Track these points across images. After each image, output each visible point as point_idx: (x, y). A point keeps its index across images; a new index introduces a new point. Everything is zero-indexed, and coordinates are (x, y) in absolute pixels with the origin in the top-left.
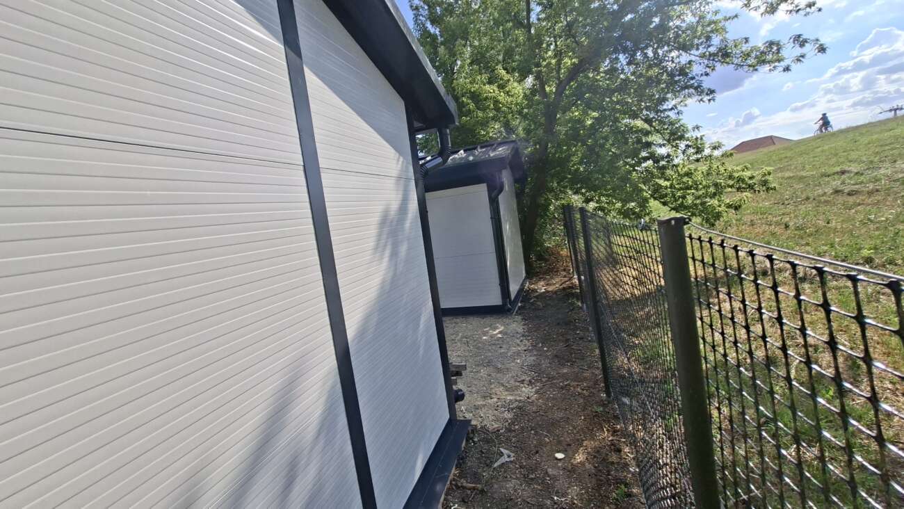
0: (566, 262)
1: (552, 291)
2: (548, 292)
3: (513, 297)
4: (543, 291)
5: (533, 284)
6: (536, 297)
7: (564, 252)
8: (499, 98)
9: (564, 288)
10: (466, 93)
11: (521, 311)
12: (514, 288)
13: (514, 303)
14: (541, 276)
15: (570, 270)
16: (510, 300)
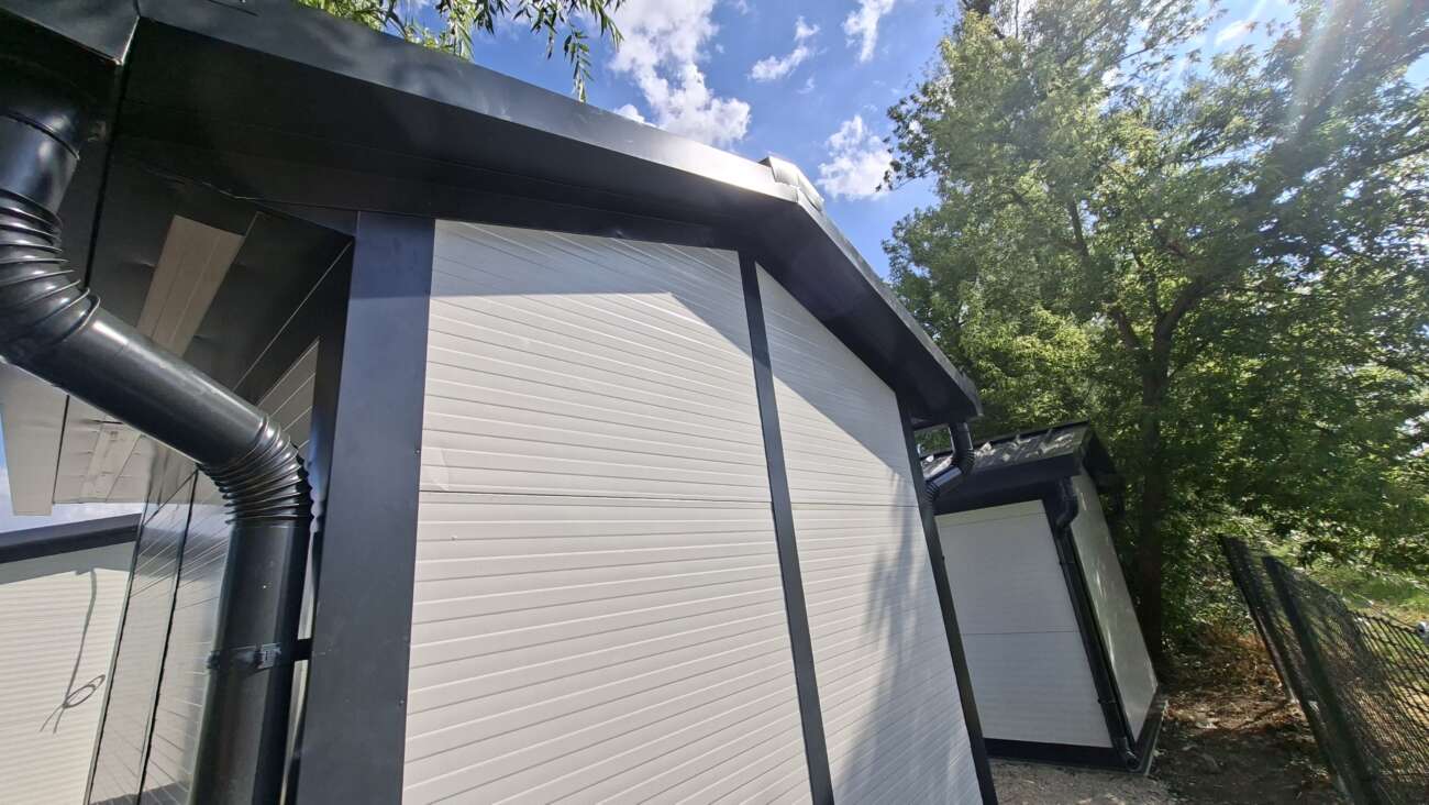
0: (1260, 662)
1: (1236, 732)
2: (1227, 731)
3: (1136, 732)
4: (1211, 726)
5: (1180, 707)
6: (1198, 740)
7: (1249, 639)
8: (1046, 354)
9: (1268, 728)
10: (982, 353)
11: (1161, 770)
12: (1135, 712)
13: (1141, 746)
14: (1198, 690)
15: (1273, 683)
16: (1130, 737)
